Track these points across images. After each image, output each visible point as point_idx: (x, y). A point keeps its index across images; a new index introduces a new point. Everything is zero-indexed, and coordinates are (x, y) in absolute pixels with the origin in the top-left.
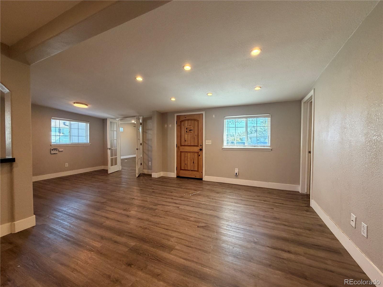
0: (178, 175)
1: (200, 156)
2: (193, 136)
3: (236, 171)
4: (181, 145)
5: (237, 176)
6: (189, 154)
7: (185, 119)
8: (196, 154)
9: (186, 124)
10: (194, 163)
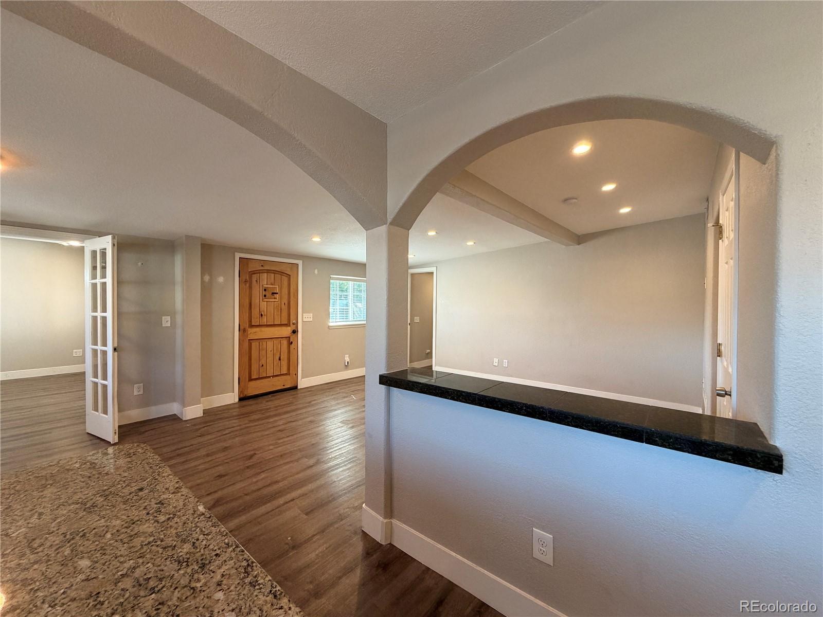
0: (242, 396)
1: (292, 344)
2: (279, 306)
3: (347, 359)
4: (251, 326)
5: (347, 367)
6: (270, 344)
7: (262, 268)
8: (285, 342)
9: (265, 280)
10: (280, 359)
